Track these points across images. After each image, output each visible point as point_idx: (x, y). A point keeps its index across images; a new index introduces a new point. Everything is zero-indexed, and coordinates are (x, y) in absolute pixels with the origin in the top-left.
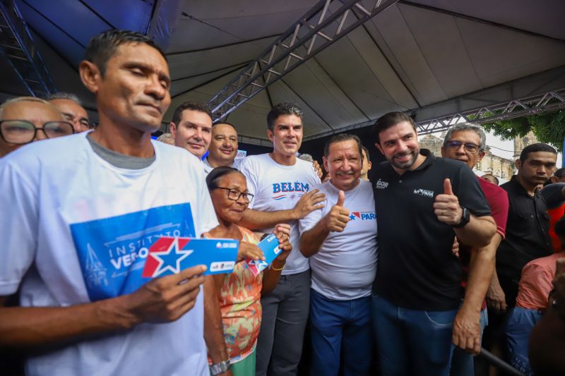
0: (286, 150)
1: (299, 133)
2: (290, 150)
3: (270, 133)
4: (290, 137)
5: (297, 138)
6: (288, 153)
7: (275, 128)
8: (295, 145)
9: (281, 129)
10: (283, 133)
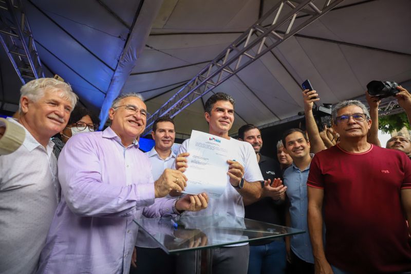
0: (221, 127)
1: (232, 116)
2: (224, 127)
3: (207, 115)
4: (225, 118)
5: (230, 119)
6: (222, 130)
7: (213, 110)
8: (229, 125)
9: (218, 111)
10: (219, 114)
